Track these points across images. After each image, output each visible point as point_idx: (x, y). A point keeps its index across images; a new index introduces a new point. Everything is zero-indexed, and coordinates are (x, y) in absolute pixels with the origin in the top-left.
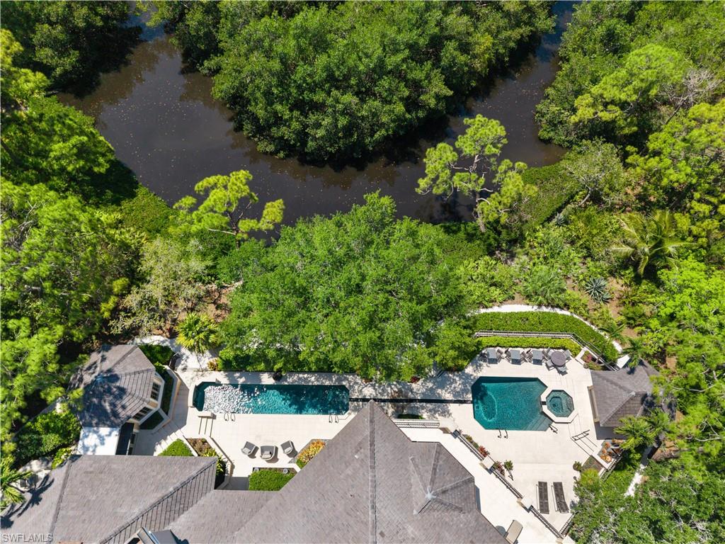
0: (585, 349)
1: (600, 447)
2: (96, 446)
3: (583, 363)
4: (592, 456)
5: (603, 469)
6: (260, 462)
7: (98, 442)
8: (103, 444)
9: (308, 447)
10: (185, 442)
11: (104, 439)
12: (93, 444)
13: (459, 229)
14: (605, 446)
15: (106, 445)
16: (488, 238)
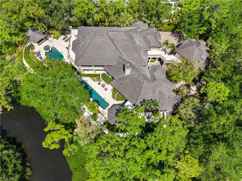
0: (30, 51)
1: (50, 38)
2: (130, 106)
3: (34, 49)
4: (53, 38)
5: (54, 36)
6: (107, 86)
7: (129, 106)
8: (128, 105)
9: (96, 81)
10: (116, 99)
11: (128, 106)
12: (130, 107)
13: (18, 96)
14: (49, 37)
15: (128, 104)
16: (15, 88)
